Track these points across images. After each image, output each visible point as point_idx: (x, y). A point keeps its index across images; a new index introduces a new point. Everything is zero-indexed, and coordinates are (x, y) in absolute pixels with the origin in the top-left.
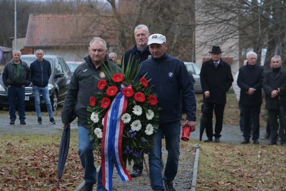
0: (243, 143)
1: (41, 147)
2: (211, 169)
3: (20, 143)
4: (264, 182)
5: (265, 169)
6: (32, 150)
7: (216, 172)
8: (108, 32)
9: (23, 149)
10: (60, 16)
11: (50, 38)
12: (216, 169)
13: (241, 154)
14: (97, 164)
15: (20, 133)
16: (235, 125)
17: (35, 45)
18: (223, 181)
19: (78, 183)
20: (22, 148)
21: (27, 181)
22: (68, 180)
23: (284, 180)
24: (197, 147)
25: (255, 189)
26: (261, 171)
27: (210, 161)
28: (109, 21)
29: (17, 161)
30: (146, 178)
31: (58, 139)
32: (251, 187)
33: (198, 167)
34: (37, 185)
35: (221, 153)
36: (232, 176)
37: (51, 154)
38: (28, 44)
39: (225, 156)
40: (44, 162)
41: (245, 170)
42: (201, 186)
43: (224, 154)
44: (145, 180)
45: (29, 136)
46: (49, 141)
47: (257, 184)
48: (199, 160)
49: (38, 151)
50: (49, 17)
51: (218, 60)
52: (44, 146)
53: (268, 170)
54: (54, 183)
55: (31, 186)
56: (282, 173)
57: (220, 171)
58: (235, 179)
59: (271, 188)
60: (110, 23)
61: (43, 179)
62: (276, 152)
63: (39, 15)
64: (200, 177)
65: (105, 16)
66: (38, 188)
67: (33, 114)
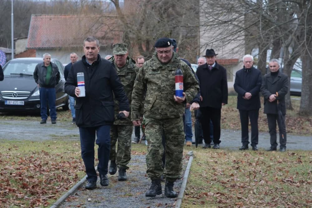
0: (241, 149)
1: (30, 155)
2: (202, 178)
3: (9, 151)
4: (255, 193)
5: (259, 178)
6: (20, 158)
7: (208, 182)
8: (112, 33)
9: (10, 158)
10: (63, 17)
11: (52, 39)
12: (207, 179)
13: (236, 161)
14: (84, 173)
15: (11, 139)
16: (235, 130)
17: (37, 47)
18: (213, 192)
19: (60, 195)
20: (10, 156)
21: (7, 193)
22: (50, 191)
23: (276, 190)
24: (191, 154)
25: (245, 200)
26: (255, 180)
27: (203, 169)
28: (112, 21)
29: (1, 170)
30: (132, 188)
31: (49, 146)
32: (241, 198)
33: (188, 176)
34: (17, 197)
35: (216, 160)
36: (222, 186)
37: (38, 163)
38: (29, 45)
39: (220, 164)
40: (30, 171)
41: (238, 180)
42: (188, 198)
43: (219, 162)
44: (131, 191)
45: (20, 143)
46: (39, 148)
47: (248, 195)
48: (191, 169)
49: (26, 159)
50: (51, 18)
51: (213, 64)
52: (33, 153)
53: (262, 179)
54: (35, 195)
55: (11, 199)
56: (276, 182)
57: (212, 180)
58: (226, 189)
59: (262, 199)
60: (113, 23)
61: (25, 191)
62: (274, 159)
63: (41, 16)
64: (189, 188)
65: (108, 17)
66: (18, 200)
67: (28, 119)
